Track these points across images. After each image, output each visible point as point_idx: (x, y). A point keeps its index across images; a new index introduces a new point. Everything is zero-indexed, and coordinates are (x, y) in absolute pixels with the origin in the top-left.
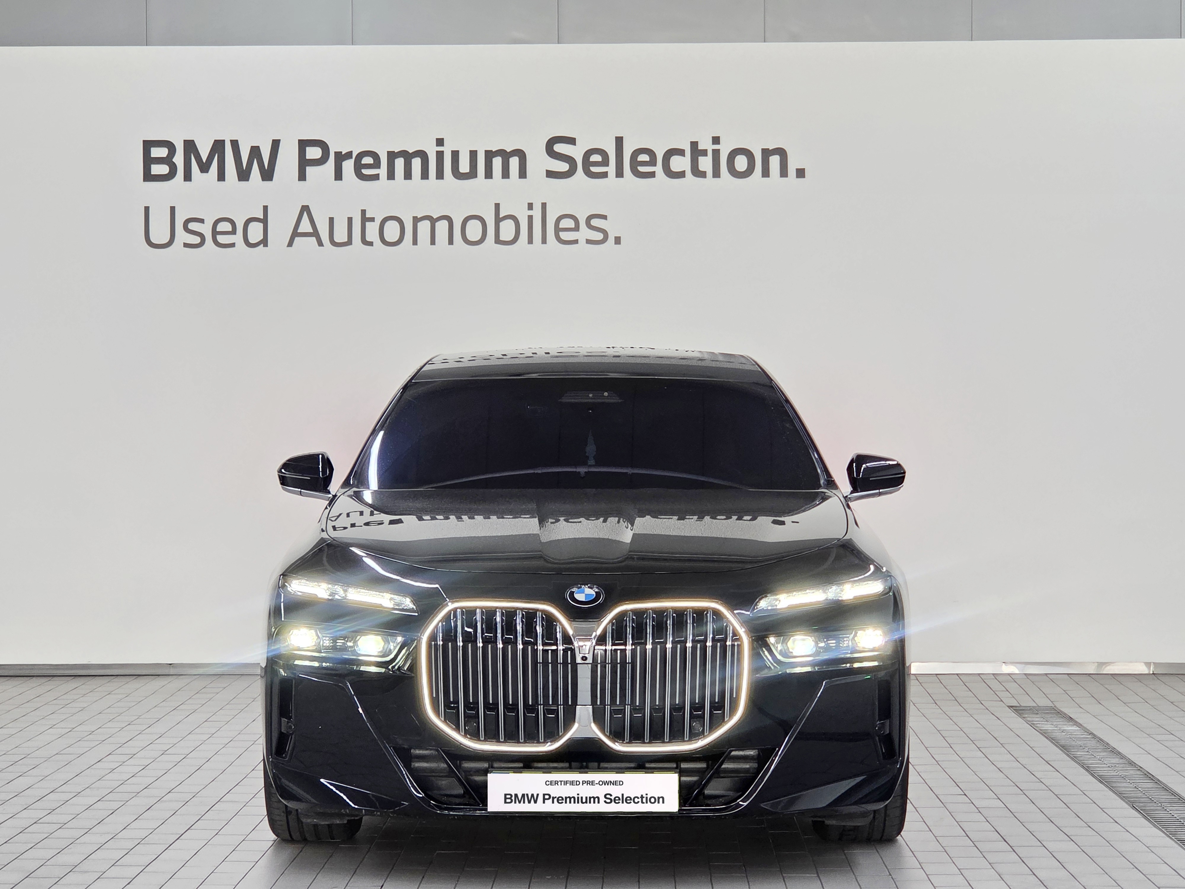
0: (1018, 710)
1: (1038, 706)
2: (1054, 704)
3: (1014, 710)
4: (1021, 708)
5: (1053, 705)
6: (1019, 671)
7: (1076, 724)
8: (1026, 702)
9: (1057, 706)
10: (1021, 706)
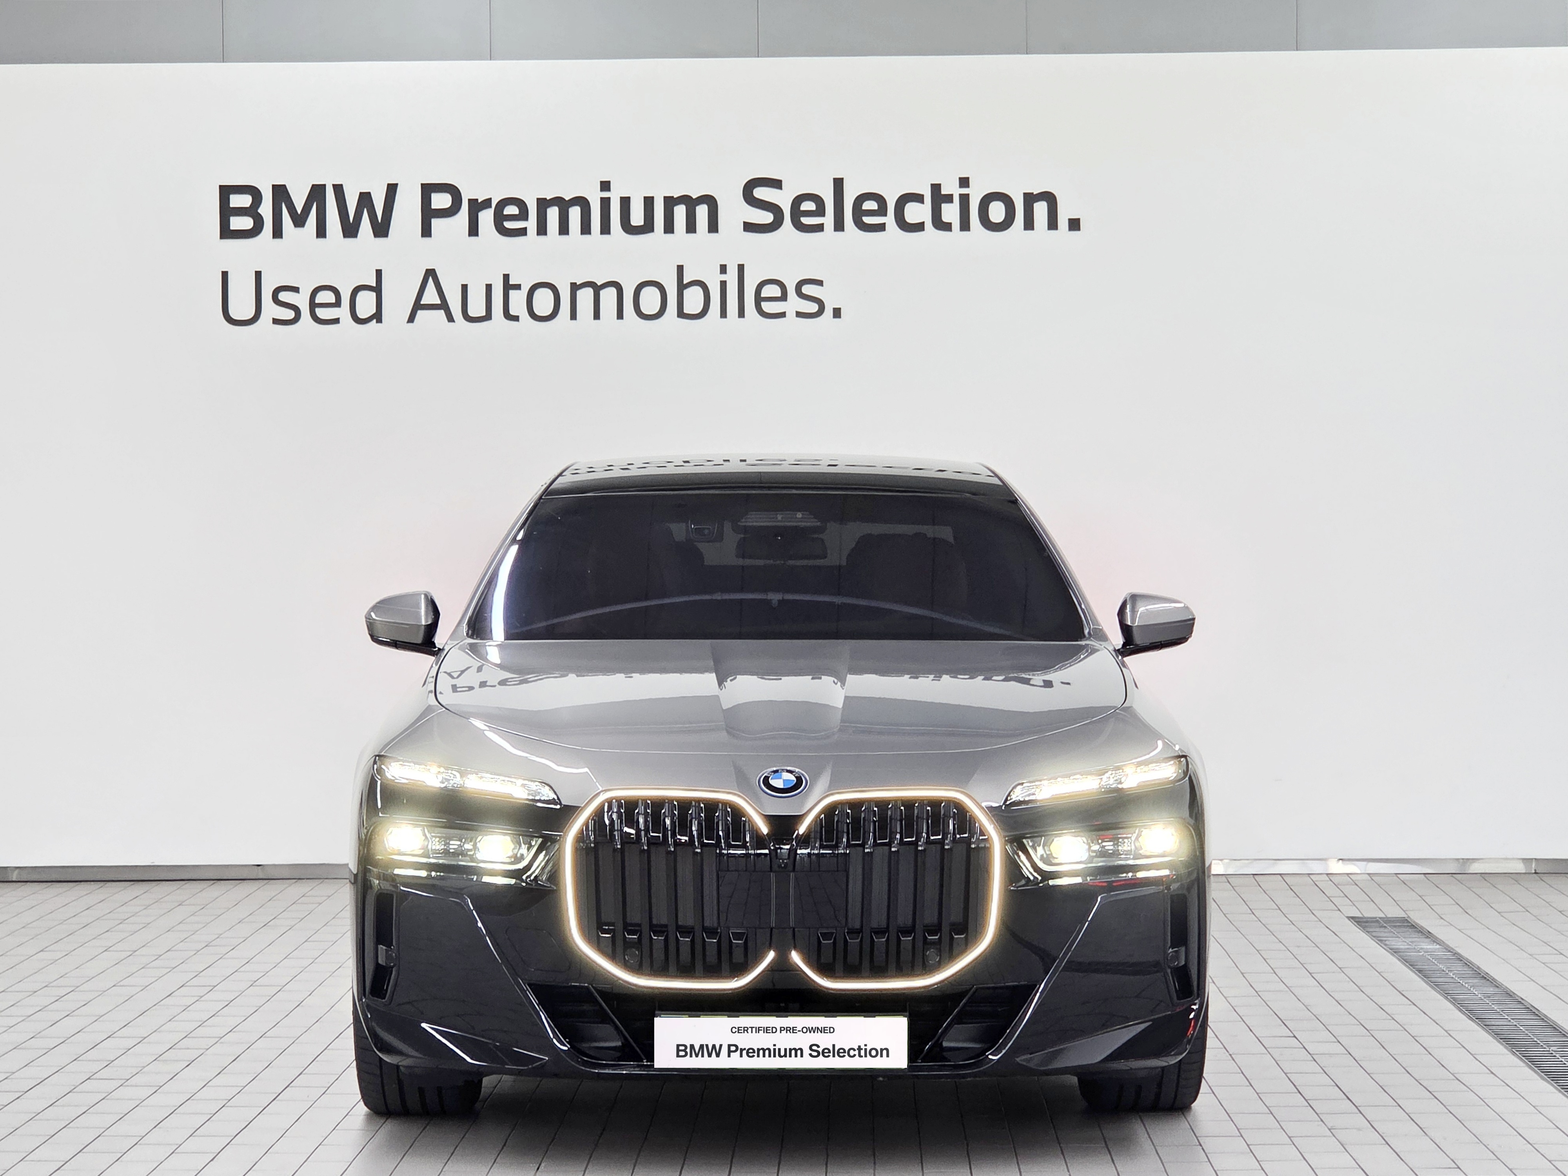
0: (1361, 922)
1: (1387, 917)
2: (1406, 914)
3: (1355, 921)
4: (1365, 920)
5: (1406, 916)
6: (1361, 871)
7: (1435, 940)
8: (1370, 912)
9: (1411, 917)
10: (1364, 918)
